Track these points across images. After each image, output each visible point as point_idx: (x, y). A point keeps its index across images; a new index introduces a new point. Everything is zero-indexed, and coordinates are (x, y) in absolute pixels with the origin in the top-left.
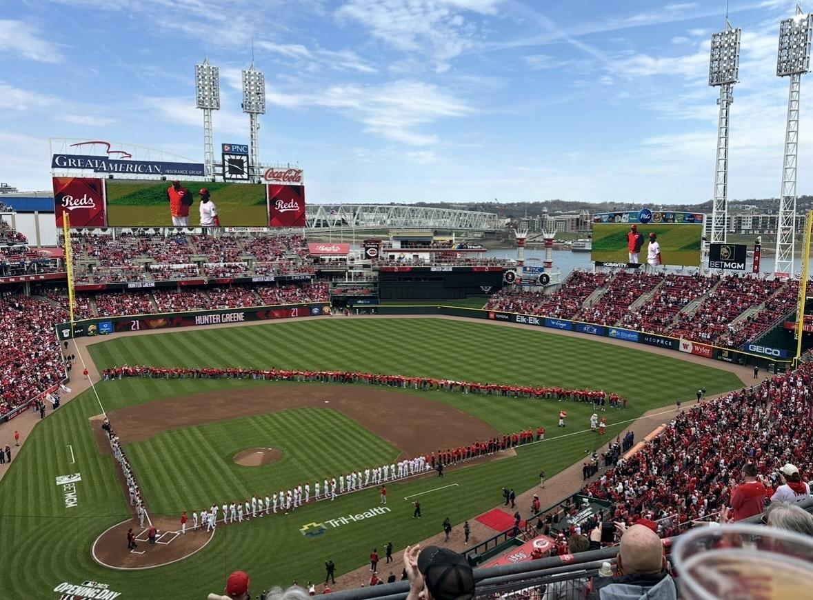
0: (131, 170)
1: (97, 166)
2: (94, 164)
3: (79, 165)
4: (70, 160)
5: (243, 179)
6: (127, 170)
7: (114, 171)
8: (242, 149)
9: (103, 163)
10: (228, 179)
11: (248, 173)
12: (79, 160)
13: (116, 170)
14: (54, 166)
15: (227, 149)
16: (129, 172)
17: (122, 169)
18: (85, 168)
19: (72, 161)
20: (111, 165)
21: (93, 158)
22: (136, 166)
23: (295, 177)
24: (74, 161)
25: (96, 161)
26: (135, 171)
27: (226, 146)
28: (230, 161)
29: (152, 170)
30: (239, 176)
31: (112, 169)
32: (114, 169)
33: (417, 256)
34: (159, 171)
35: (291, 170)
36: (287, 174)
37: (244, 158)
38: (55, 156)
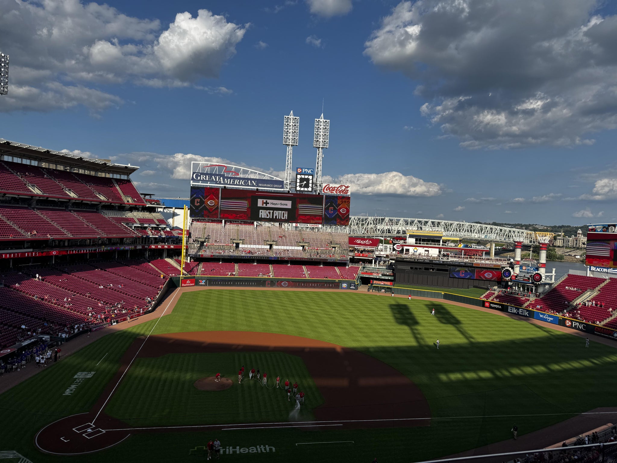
0: (238, 184)
1: (217, 180)
2: (216, 179)
3: (207, 179)
4: (202, 176)
5: (308, 191)
6: (235, 183)
7: (227, 184)
8: (309, 171)
9: (222, 178)
10: (298, 191)
11: (312, 188)
12: (207, 176)
13: (229, 183)
14: (193, 179)
15: (299, 171)
16: (237, 185)
17: (232, 183)
18: (210, 181)
19: (203, 176)
20: (226, 179)
21: (215, 175)
22: (241, 181)
23: (344, 190)
24: (204, 176)
25: (217, 177)
26: (240, 184)
27: (299, 169)
28: (301, 179)
29: (251, 184)
30: (306, 189)
31: (226, 182)
32: (228, 182)
33: (428, 251)
34: (255, 184)
35: (342, 186)
36: (339, 188)
37: (310, 177)
38: (194, 173)
